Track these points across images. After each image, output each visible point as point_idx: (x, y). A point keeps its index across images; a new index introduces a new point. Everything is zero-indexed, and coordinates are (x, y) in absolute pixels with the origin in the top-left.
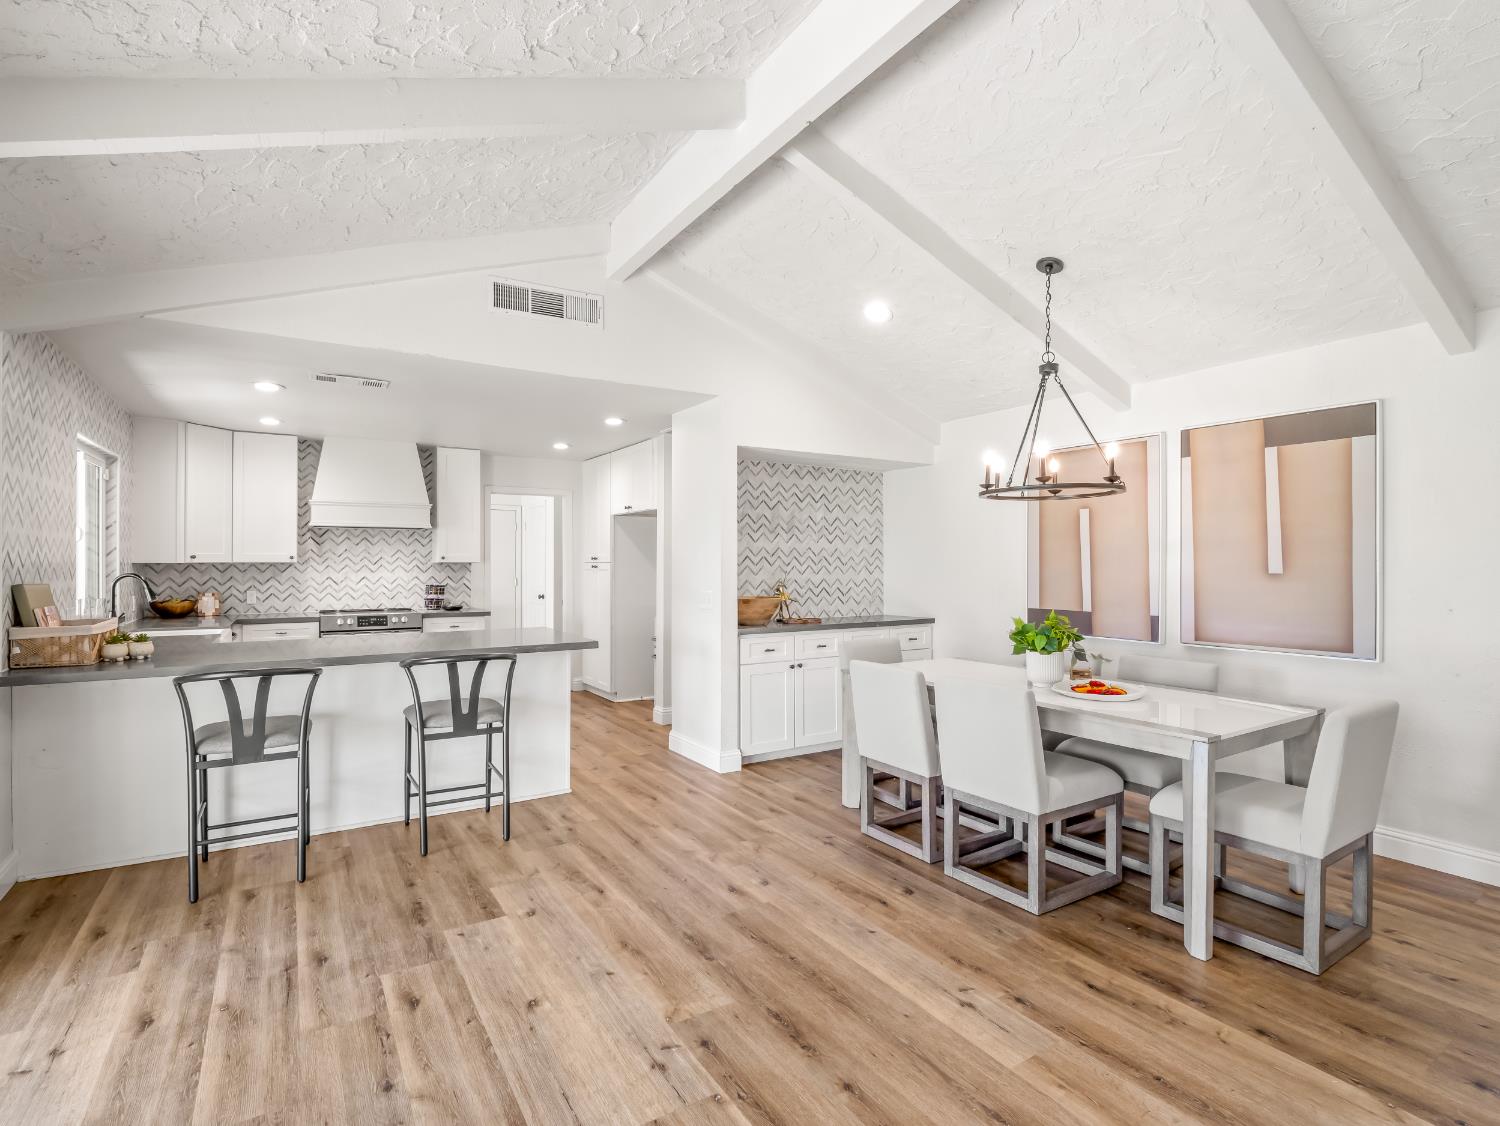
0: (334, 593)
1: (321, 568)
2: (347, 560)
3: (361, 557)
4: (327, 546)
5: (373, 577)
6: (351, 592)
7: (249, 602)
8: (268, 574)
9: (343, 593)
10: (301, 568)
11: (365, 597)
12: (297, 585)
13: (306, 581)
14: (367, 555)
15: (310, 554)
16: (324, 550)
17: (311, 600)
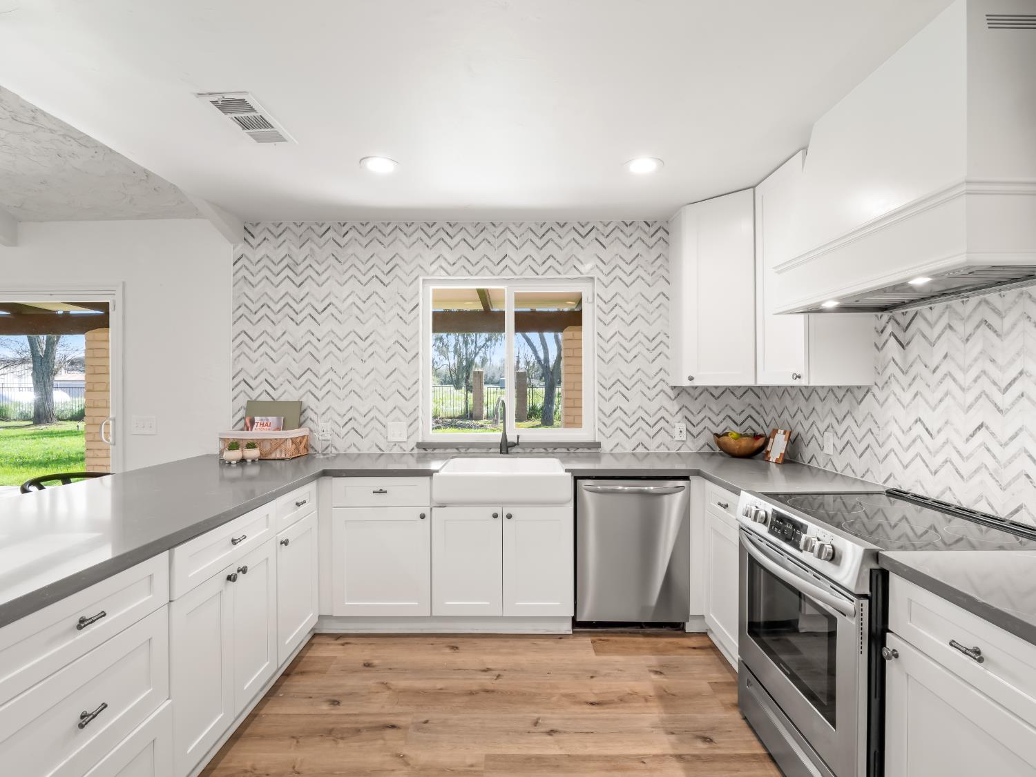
0: (926, 455)
1: (907, 397)
2: (949, 380)
3: (974, 372)
4: (916, 347)
5: (1002, 427)
6: (955, 458)
7: (826, 451)
8: (845, 406)
9: (940, 458)
10: (881, 395)
11: (984, 476)
12: (875, 430)
13: (886, 424)
14: (990, 368)
15: (892, 369)
16: (911, 358)
17: (893, 463)
